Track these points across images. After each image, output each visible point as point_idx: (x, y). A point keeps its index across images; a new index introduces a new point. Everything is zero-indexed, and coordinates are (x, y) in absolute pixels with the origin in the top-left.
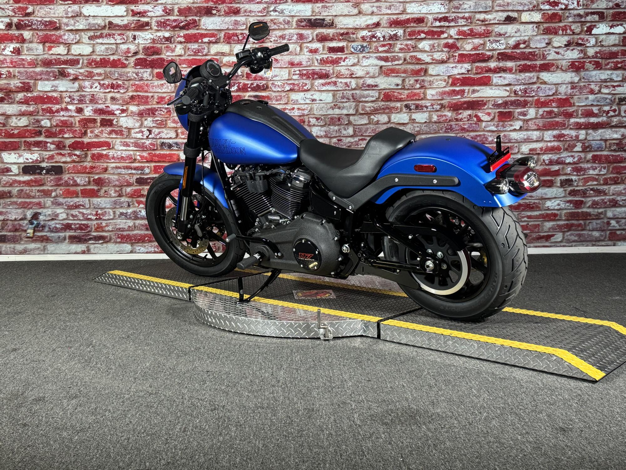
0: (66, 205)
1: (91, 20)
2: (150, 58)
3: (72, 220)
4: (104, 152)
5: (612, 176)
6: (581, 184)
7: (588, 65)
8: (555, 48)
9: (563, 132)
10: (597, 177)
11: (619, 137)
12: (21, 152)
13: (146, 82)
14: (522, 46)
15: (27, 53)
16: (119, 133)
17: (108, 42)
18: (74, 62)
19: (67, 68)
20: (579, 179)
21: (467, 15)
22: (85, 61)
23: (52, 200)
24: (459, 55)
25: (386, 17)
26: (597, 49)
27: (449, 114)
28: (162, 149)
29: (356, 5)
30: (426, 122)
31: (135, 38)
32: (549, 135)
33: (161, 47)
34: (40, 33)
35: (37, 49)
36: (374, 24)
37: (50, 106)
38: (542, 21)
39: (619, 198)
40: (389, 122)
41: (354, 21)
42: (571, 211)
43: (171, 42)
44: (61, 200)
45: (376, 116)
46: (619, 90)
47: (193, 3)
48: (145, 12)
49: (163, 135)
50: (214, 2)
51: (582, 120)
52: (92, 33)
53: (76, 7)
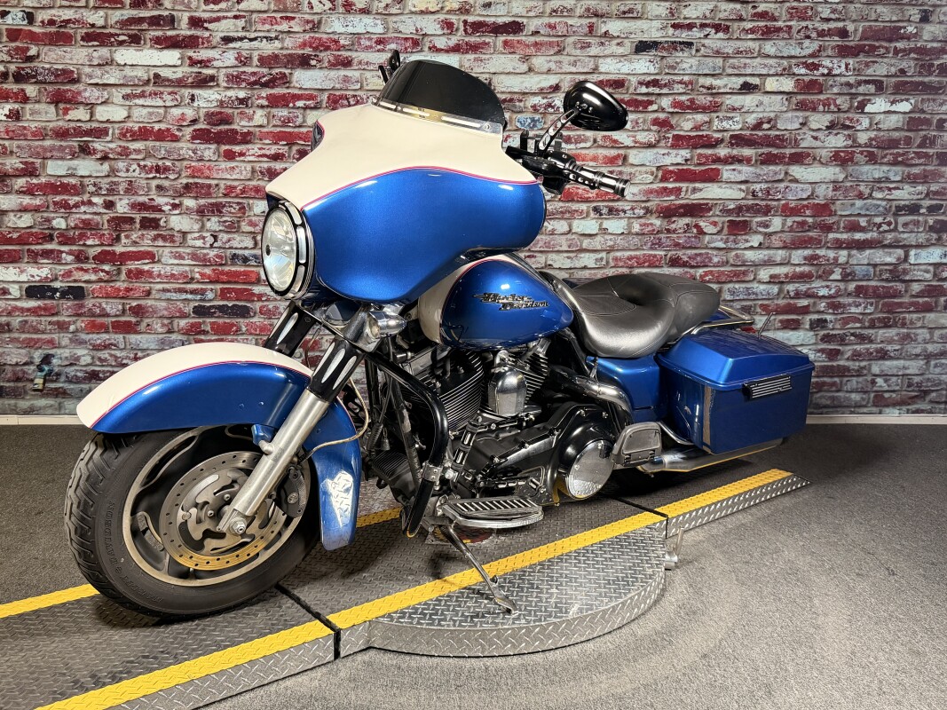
0: (91, 344)
1: (128, 72)
2: (215, 129)
3: (99, 366)
4: (146, 268)
5: (880, 315)
6: (839, 327)
7: (858, 157)
8: (813, 130)
9: (818, 252)
10: (861, 317)
11: (894, 261)
12: (23, 266)
13: (207, 164)
14: (766, 126)
15: (30, 118)
16: (171, 239)
17: (153, 104)
18: (100, 133)
19: (93, 141)
20: (836, 319)
21: (686, 78)
22: (117, 132)
23: (70, 336)
24: (674, 136)
25: (569, 77)
26: (873, 134)
27: (657, 222)
28: (233, 264)
29: (526, 58)
30: (623, 233)
31: (193, 99)
32: (798, 256)
33: (233, 113)
34: (50, 88)
35: (46, 113)
36: (551, 87)
37: (66, 197)
38: (796, 91)
39: (889, 348)
40: (570, 230)
41: (522, 82)
42: (823, 364)
43: (247, 106)
44: (83, 336)
45: (552, 222)
46: (897, 194)
47: (282, 49)
48: (209, 61)
49: (235, 244)
50: (314, 48)
51: (844, 236)
52: (128, 90)
53: (104, 52)
